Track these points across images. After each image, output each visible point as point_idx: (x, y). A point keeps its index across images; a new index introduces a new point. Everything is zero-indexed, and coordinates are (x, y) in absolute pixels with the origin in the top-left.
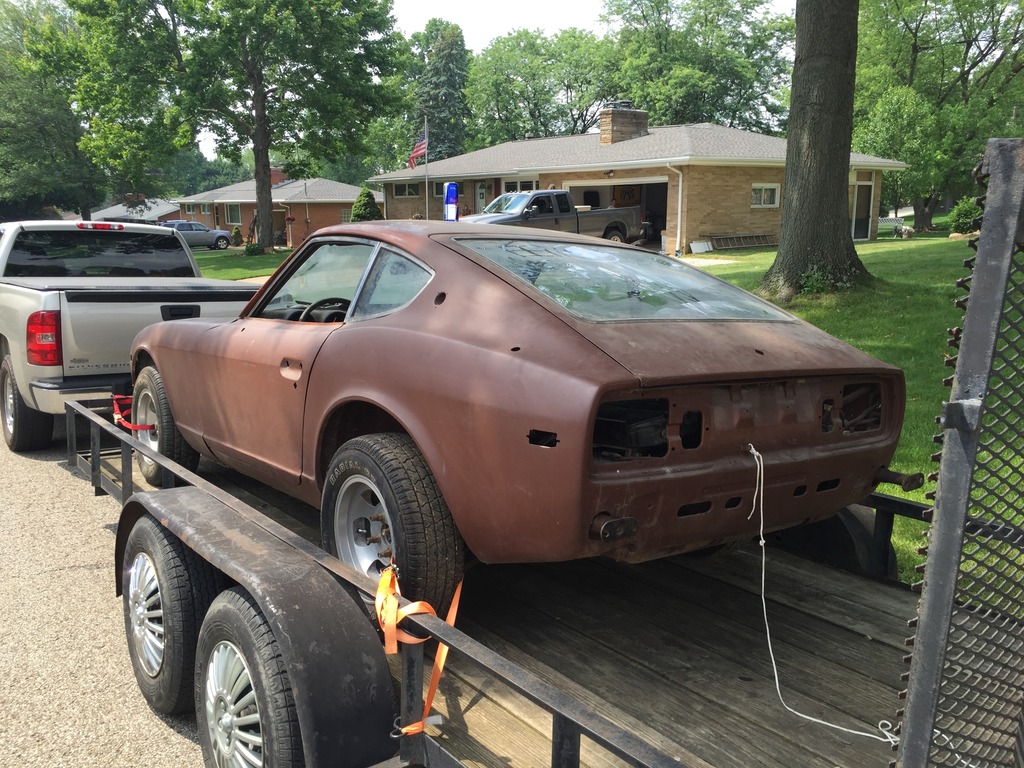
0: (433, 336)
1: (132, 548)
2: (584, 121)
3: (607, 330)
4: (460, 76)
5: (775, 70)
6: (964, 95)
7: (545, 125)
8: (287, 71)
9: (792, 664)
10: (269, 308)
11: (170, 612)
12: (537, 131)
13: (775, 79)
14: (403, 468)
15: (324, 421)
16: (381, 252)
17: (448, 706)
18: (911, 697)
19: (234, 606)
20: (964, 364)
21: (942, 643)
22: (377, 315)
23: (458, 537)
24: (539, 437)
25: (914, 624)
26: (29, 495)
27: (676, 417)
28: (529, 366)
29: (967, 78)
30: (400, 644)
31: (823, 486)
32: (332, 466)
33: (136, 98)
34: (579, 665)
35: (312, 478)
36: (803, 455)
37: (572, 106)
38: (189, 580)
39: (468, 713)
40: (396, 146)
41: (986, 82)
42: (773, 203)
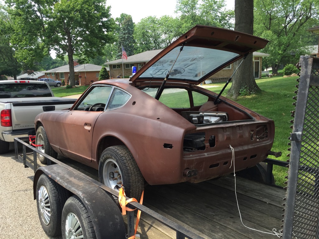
0: (132, 115)
1: (39, 184)
4: (131, 31)
5: (228, 26)
6: (286, 33)
7: (158, 45)
8: (78, 30)
9: (245, 212)
10: (79, 107)
11: (52, 204)
12: (156, 47)
14: (124, 156)
15: (99, 143)
16: (115, 89)
17: (141, 230)
18: (285, 221)
19: (74, 202)
20: (296, 122)
21: (294, 205)
22: (114, 109)
23: (142, 177)
25: (285, 199)
26: (3, 168)
28: (162, 123)
29: (286, 28)
30: (127, 211)
31: (252, 157)
32: (102, 156)
33: (31, 40)
34: (181, 215)
35: (95, 160)
36: (246, 148)
37: (166, 39)
38: (58, 194)
39: (148, 232)
40: (112, 53)
41: (292, 29)
42: (230, 68)
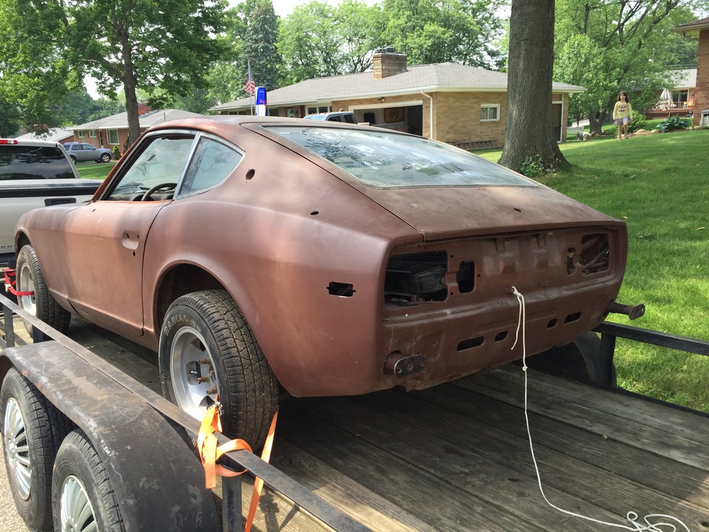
0: (245, 206)
1: (5, 394)
2: (362, 65)
3: (392, 194)
4: (272, 34)
5: (492, 26)
6: (621, 40)
7: (334, 68)
8: (147, 30)
9: (549, 464)
11: (34, 448)
12: (329, 72)
13: (493, 32)
14: (224, 319)
15: (158, 282)
16: (201, 139)
17: (267, 523)
19: (78, 446)
22: (199, 192)
23: (272, 375)
24: (339, 288)
27: (453, 266)
28: (326, 226)
29: (622, 29)
31: (569, 319)
32: (165, 320)
34: (377, 476)
35: (152, 330)
36: (554, 294)
37: (353, 54)
38: (49, 420)
39: (284, 529)
40: (229, 85)
41: (635, 32)
42: (496, 118)
